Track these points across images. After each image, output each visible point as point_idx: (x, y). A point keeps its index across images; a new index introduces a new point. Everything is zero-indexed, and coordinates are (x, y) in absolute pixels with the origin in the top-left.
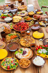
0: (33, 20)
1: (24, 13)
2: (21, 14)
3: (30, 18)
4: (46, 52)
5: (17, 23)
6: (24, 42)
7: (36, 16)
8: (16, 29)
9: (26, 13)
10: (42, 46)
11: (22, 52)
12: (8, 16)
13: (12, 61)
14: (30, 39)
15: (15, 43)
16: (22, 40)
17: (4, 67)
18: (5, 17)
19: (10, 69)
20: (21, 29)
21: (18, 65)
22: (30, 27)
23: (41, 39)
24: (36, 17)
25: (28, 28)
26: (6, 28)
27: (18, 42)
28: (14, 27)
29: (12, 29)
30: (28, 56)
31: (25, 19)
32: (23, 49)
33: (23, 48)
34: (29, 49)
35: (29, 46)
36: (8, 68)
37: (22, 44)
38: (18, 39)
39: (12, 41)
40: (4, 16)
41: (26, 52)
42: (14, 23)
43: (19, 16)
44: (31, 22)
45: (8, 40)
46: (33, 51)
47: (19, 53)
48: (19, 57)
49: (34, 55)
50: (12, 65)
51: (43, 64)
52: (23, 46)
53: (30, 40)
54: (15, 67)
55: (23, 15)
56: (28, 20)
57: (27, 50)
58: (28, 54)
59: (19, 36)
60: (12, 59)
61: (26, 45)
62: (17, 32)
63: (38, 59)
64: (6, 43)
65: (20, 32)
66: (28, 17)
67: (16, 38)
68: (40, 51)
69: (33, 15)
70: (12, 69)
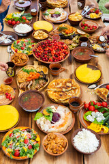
0: (79, 35)
1: (59, 15)
2: (52, 16)
3: (71, 27)
4: (104, 118)
5: (41, 40)
6: (56, 90)
7: (85, 25)
8: (39, 55)
9: (64, 14)
10: (95, 104)
11: (51, 115)
12: (22, 20)
13: (26, 138)
14: (70, 85)
15: (37, 92)
16: (51, 86)
17: (7, 151)
18: (16, 23)
19: (21, 158)
20: (51, 58)
21: (38, 149)
22: (71, 51)
23: (94, 86)
24: (87, 27)
25: (66, 55)
26: (16, 51)
27: (43, 90)
28: (34, 52)
29: (30, 54)
30: (62, 125)
31: (61, 30)
32: (53, 108)
33: (52, 107)
34: (67, 109)
35: (68, 101)
36: (15, 155)
37: (52, 95)
38: (44, 81)
39: (29, 87)
40: (14, 20)
41: (59, 116)
42: (36, 41)
43: (48, 21)
44: (74, 39)
45: (20, 83)
46: (75, 114)
47: (43, 118)
48: (42, 128)
49: (77, 126)
50: (26, 148)
51: (96, 149)
52: (52, 102)
53: (69, 87)
54: (31, 154)
55: (55, 20)
56: (67, 34)
57: (61, 110)
58: (63, 121)
59: (46, 75)
60: (26, 133)
61: (61, 99)
62: (41, 64)
63: (86, 137)
64: (15, 89)
65: (47, 65)
66: (67, 25)
67: (39, 78)
68: (89, 116)
69: (79, 22)
70: (24, 157)
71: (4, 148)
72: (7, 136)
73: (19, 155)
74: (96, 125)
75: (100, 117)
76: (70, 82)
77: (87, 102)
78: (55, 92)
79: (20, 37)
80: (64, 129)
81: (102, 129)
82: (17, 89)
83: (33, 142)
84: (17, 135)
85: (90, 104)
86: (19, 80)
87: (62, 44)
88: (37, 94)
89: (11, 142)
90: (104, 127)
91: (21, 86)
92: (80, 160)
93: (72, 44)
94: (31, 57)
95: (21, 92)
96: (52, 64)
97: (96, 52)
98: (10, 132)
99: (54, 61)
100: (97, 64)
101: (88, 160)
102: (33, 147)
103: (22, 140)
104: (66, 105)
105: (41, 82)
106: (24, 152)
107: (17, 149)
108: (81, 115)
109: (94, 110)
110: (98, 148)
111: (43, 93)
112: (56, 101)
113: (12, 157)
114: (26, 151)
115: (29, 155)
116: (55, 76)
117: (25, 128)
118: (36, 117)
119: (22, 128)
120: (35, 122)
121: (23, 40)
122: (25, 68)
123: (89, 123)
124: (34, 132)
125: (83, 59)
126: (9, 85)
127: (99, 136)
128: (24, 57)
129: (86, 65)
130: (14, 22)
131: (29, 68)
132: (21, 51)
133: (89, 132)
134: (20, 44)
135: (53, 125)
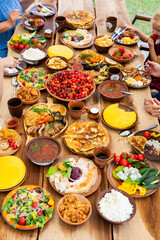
0: (108, 65)
1: (82, 38)
2: (73, 40)
3: (98, 55)
4: (140, 176)
5: (58, 70)
8: (55, 90)
9: (88, 38)
10: (128, 157)
11: (70, 170)
12: (32, 43)
13: (36, 200)
14: (95, 130)
15: (50, 139)
16: (70, 132)
17: (9, 217)
18: (24, 47)
19: (27, 227)
20: (71, 94)
21: (51, 216)
22: (97, 85)
23: (127, 132)
25: (91, 90)
26: (24, 84)
27: (59, 136)
28: (48, 85)
30: (84, 185)
31: (84, 57)
32: (73, 161)
33: (71, 159)
34: (91, 162)
35: (92, 152)
36: (19, 223)
37: (72, 144)
38: (60, 125)
39: (40, 132)
40: (21, 43)
41: (80, 172)
42: (51, 71)
43: (67, 45)
44: (102, 70)
46: (101, 170)
47: (58, 175)
48: (58, 188)
49: (104, 186)
50: (34, 214)
51: (129, 217)
52: (71, 152)
53: (94, 133)
54: (41, 222)
55: (77, 44)
56: (92, 63)
57: (84, 165)
58: (86, 178)
59: (63, 117)
60: (35, 194)
61: (82, 150)
62: (57, 102)
63: (116, 200)
64: (21, 134)
65: (65, 104)
66: (93, 52)
67: (54, 121)
68: (121, 172)
69: (108, 48)
70: (32, 226)
71: (4, 213)
72: (9, 197)
73: (25, 224)
74: (129, 185)
75: (135, 174)
76: (96, 127)
77: (118, 154)
78: (75, 139)
79: (29, 66)
80: (86, 189)
81: (138, 190)
82: (24, 135)
83: (44, 207)
84: (22, 196)
85: (121, 157)
86: (27, 122)
87: (86, 76)
88: (51, 142)
89: (15, 206)
90: (140, 188)
91: (29, 130)
92: (107, 232)
93: (98, 77)
94: (43, 92)
95: (30, 138)
96: (72, 102)
97: (131, 88)
98: (14, 192)
99: (74, 98)
100: (131, 104)
101: (117, 232)
102: (44, 213)
103: (30, 203)
104: (90, 157)
105: (57, 125)
106: (32, 219)
107: (22, 215)
108: (110, 171)
109: (127, 165)
110: (132, 215)
111: (59, 140)
112: (77, 151)
113: (16, 226)
114: (34, 217)
115: (38, 224)
116: (76, 119)
117: (33, 187)
118: (49, 172)
119: (29, 187)
120: (48, 179)
121: (33, 70)
122: (36, 107)
123: (121, 182)
124: (46, 192)
125: (114, 97)
126: (14, 128)
127: (133, 199)
128: (35, 93)
129: (117, 104)
130: (22, 46)
131: (40, 106)
132: (31, 84)
133: (120, 194)
134: (29, 74)
135: (71, 184)
